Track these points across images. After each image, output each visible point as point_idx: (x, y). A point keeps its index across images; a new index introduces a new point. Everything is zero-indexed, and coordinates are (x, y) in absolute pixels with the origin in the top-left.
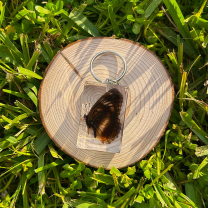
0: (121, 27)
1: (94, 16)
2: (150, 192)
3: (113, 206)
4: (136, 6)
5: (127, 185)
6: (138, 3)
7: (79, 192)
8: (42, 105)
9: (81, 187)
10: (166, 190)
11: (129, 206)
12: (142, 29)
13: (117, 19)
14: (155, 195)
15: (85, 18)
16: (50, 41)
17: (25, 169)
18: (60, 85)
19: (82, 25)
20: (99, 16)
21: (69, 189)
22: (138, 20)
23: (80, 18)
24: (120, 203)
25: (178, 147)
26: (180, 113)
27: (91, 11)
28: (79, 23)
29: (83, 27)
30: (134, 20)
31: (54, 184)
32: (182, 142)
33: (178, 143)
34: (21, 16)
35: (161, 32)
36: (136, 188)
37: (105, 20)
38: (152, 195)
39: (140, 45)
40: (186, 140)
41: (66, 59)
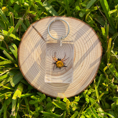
1: (56, 8)
4: (82, 2)
7: (42, 112)
8: (20, 57)
15: (51, 7)
17: (6, 98)
21: (35, 112)
22: (82, 10)
23: (48, 6)
25: (106, 86)
26: (108, 64)
28: (47, 9)
29: (50, 12)
31: (25, 109)
32: (108, 83)
35: (96, 19)
37: (63, 10)
38: (91, 116)
40: (110, 82)
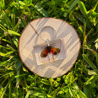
0: (59, 13)
1: (46, 8)
2: (66, 90)
3: (49, 95)
4: (66, 4)
5: (56, 86)
6: (67, 3)
7: (34, 88)
8: (20, 47)
9: (36, 86)
10: (74, 89)
11: (57, 96)
12: (68, 15)
13: (57, 10)
14: (68, 91)
15: (42, 8)
16: (25, 18)
17: (11, 76)
18: (28, 38)
19: (40, 11)
20: (49, 7)
21: (30, 86)
22: (66, 11)
23: (40, 8)
24: (52, 94)
25: (81, 70)
26: (83, 55)
27: (45, 5)
28: (39, 10)
29: (41, 12)
30: (64, 11)
31: (24, 84)
32: (83, 68)
33: (81, 68)
34: (12, 5)
35: (77, 17)
36: (60, 87)
37: (52, 10)
39: (66, 22)
40: (84, 67)
41: (32, 27)
